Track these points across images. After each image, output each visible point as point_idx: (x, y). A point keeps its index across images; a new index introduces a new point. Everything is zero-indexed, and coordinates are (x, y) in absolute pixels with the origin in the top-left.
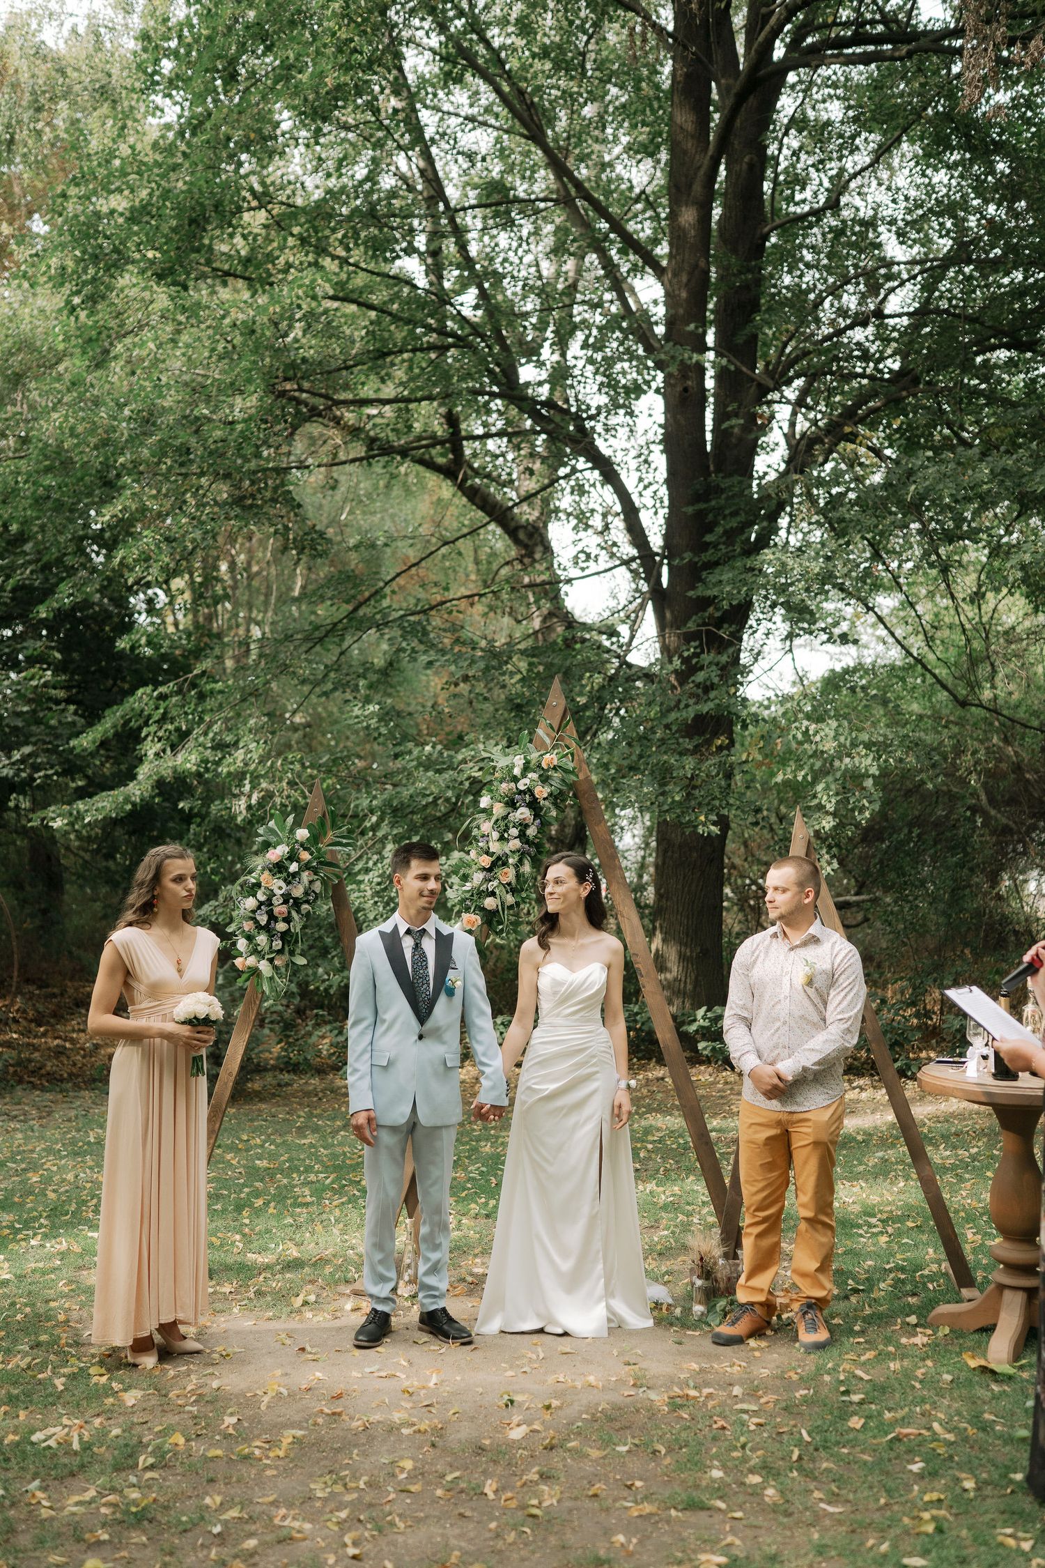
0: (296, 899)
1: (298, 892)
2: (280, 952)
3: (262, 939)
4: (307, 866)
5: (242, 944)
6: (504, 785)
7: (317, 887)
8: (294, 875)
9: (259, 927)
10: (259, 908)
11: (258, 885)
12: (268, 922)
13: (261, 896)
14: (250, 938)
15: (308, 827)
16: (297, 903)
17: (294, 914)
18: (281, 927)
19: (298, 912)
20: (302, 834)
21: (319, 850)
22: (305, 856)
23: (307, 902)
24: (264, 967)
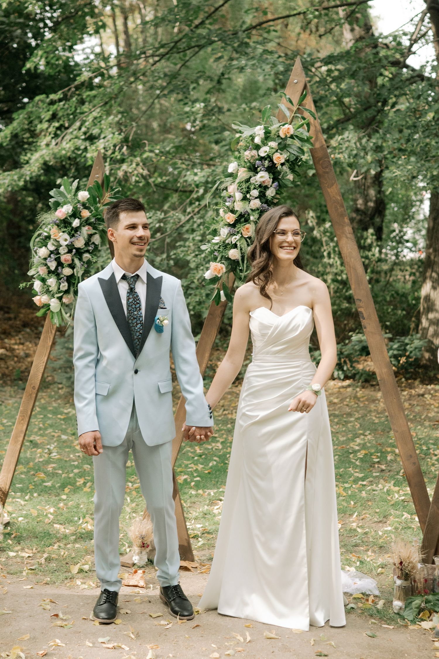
0: (78, 250)
1: (80, 243)
2: (67, 292)
3: (52, 281)
4: (87, 222)
5: (37, 285)
6: (247, 153)
7: (97, 239)
8: (77, 230)
9: (50, 272)
10: (50, 256)
11: (48, 237)
12: (57, 268)
13: (51, 247)
14: (43, 280)
15: (89, 190)
16: (79, 253)
17: (77, 261)
18: (67, 271)
19: (80, 259)
20: (84, 195)
21: (97, 209)
22: (86, 214)
23: (88, 251)
24: (54, 304)
